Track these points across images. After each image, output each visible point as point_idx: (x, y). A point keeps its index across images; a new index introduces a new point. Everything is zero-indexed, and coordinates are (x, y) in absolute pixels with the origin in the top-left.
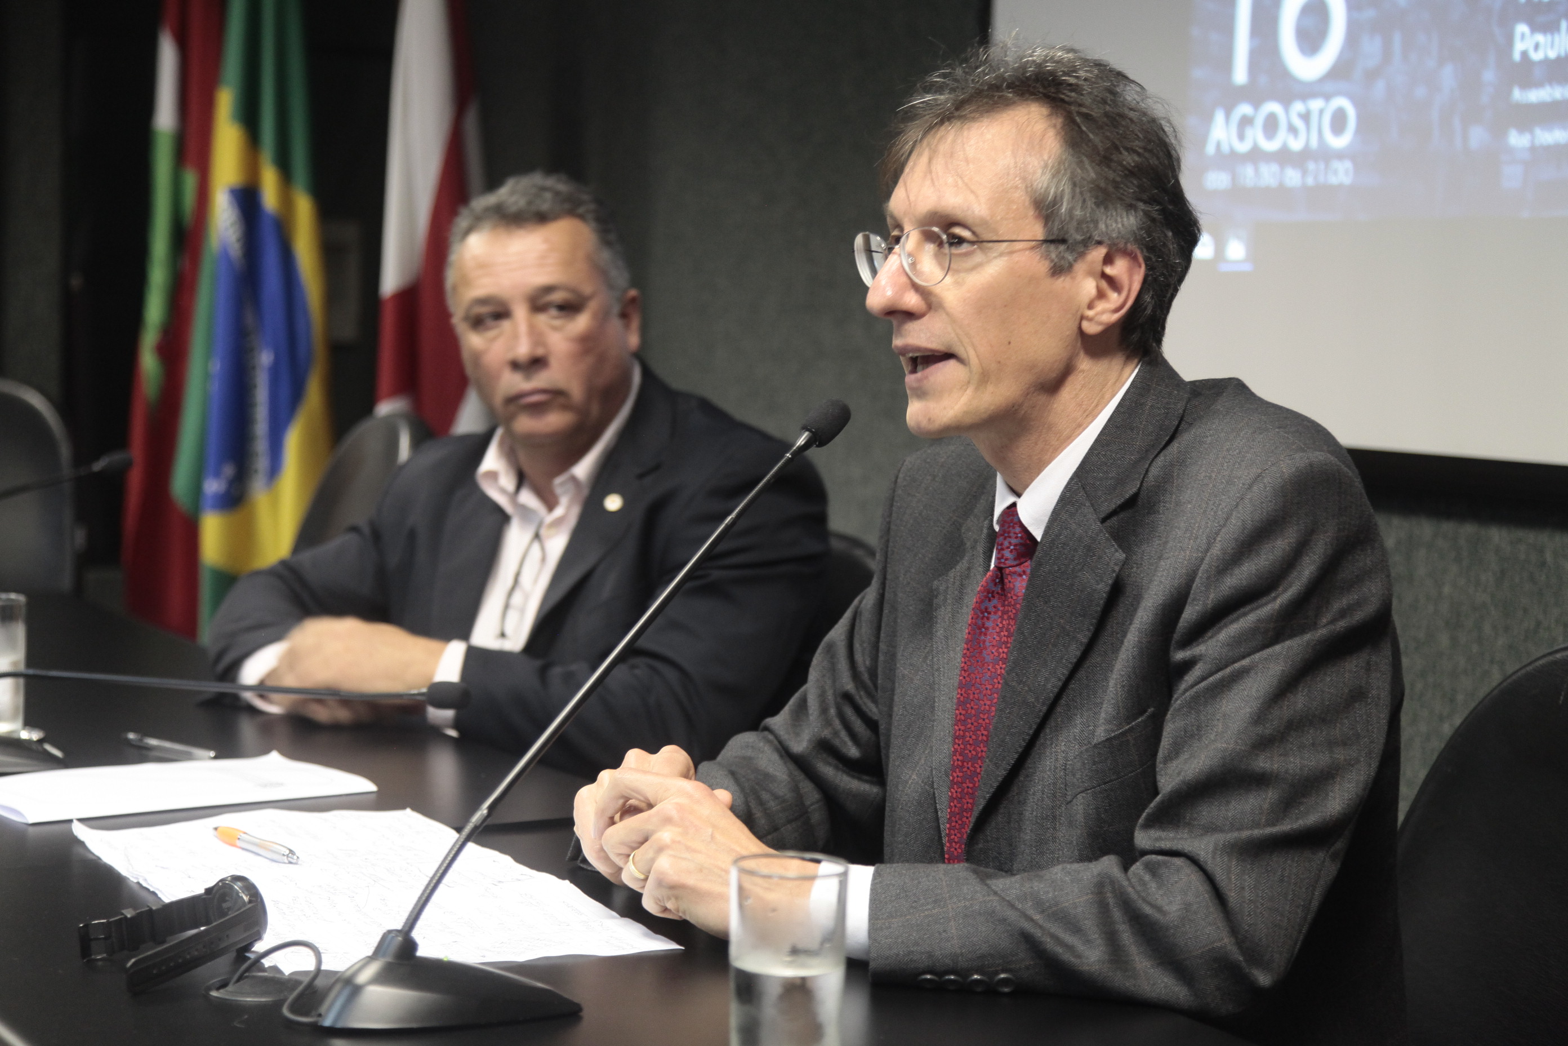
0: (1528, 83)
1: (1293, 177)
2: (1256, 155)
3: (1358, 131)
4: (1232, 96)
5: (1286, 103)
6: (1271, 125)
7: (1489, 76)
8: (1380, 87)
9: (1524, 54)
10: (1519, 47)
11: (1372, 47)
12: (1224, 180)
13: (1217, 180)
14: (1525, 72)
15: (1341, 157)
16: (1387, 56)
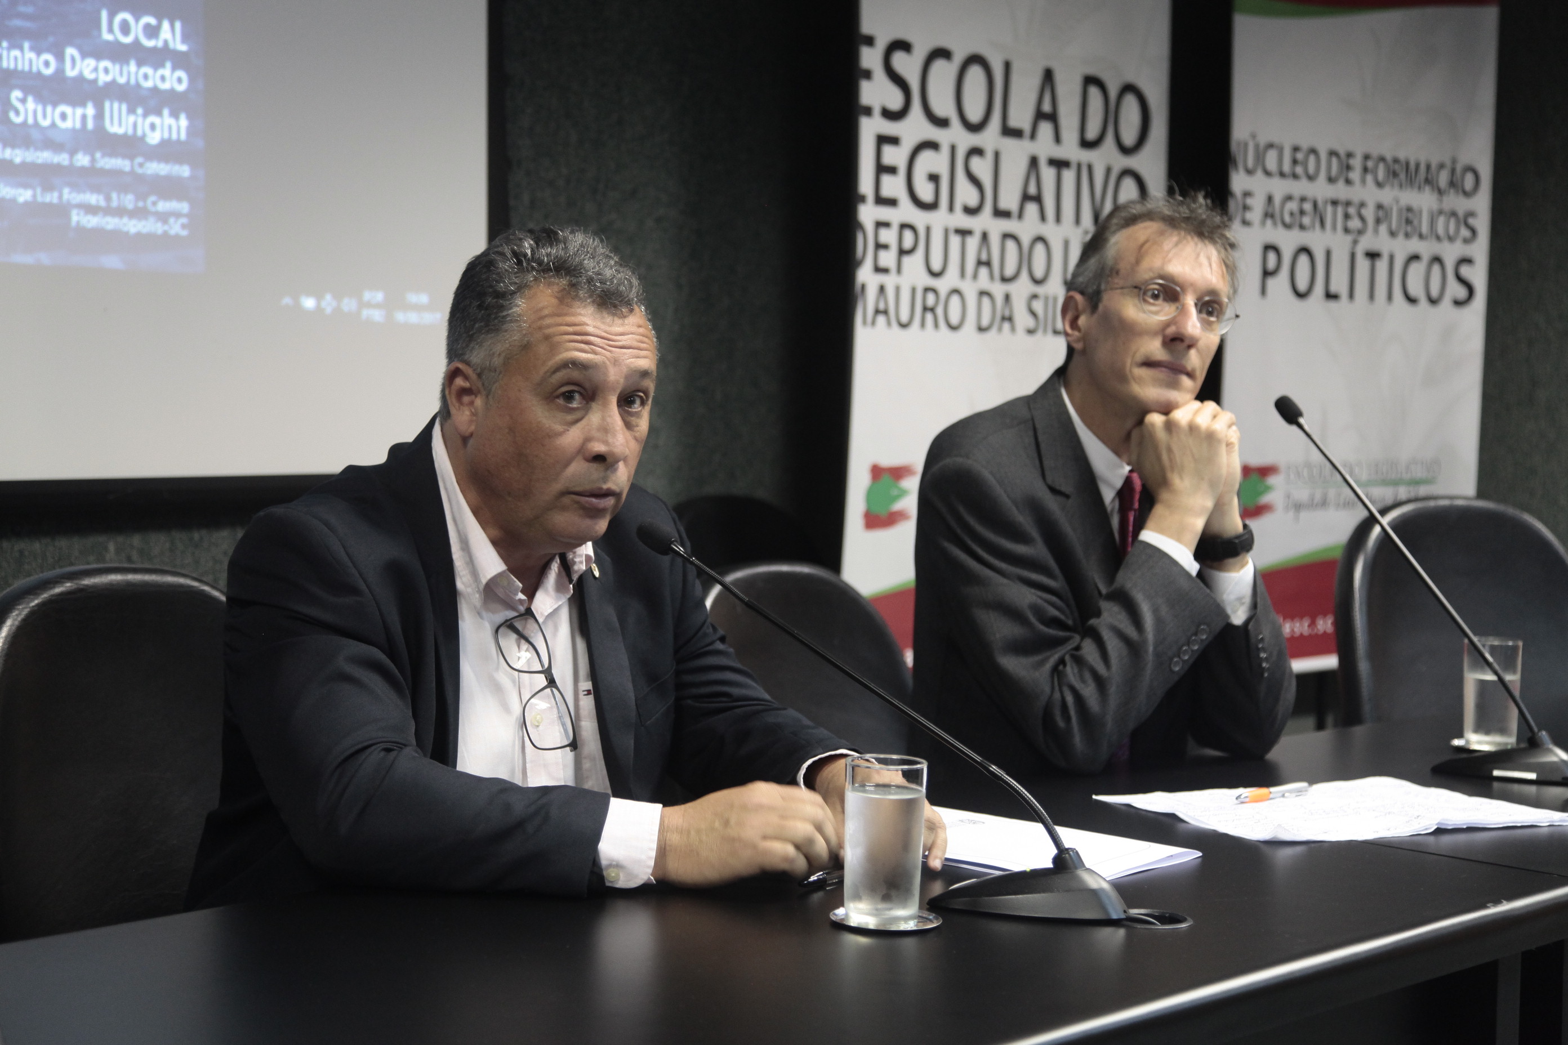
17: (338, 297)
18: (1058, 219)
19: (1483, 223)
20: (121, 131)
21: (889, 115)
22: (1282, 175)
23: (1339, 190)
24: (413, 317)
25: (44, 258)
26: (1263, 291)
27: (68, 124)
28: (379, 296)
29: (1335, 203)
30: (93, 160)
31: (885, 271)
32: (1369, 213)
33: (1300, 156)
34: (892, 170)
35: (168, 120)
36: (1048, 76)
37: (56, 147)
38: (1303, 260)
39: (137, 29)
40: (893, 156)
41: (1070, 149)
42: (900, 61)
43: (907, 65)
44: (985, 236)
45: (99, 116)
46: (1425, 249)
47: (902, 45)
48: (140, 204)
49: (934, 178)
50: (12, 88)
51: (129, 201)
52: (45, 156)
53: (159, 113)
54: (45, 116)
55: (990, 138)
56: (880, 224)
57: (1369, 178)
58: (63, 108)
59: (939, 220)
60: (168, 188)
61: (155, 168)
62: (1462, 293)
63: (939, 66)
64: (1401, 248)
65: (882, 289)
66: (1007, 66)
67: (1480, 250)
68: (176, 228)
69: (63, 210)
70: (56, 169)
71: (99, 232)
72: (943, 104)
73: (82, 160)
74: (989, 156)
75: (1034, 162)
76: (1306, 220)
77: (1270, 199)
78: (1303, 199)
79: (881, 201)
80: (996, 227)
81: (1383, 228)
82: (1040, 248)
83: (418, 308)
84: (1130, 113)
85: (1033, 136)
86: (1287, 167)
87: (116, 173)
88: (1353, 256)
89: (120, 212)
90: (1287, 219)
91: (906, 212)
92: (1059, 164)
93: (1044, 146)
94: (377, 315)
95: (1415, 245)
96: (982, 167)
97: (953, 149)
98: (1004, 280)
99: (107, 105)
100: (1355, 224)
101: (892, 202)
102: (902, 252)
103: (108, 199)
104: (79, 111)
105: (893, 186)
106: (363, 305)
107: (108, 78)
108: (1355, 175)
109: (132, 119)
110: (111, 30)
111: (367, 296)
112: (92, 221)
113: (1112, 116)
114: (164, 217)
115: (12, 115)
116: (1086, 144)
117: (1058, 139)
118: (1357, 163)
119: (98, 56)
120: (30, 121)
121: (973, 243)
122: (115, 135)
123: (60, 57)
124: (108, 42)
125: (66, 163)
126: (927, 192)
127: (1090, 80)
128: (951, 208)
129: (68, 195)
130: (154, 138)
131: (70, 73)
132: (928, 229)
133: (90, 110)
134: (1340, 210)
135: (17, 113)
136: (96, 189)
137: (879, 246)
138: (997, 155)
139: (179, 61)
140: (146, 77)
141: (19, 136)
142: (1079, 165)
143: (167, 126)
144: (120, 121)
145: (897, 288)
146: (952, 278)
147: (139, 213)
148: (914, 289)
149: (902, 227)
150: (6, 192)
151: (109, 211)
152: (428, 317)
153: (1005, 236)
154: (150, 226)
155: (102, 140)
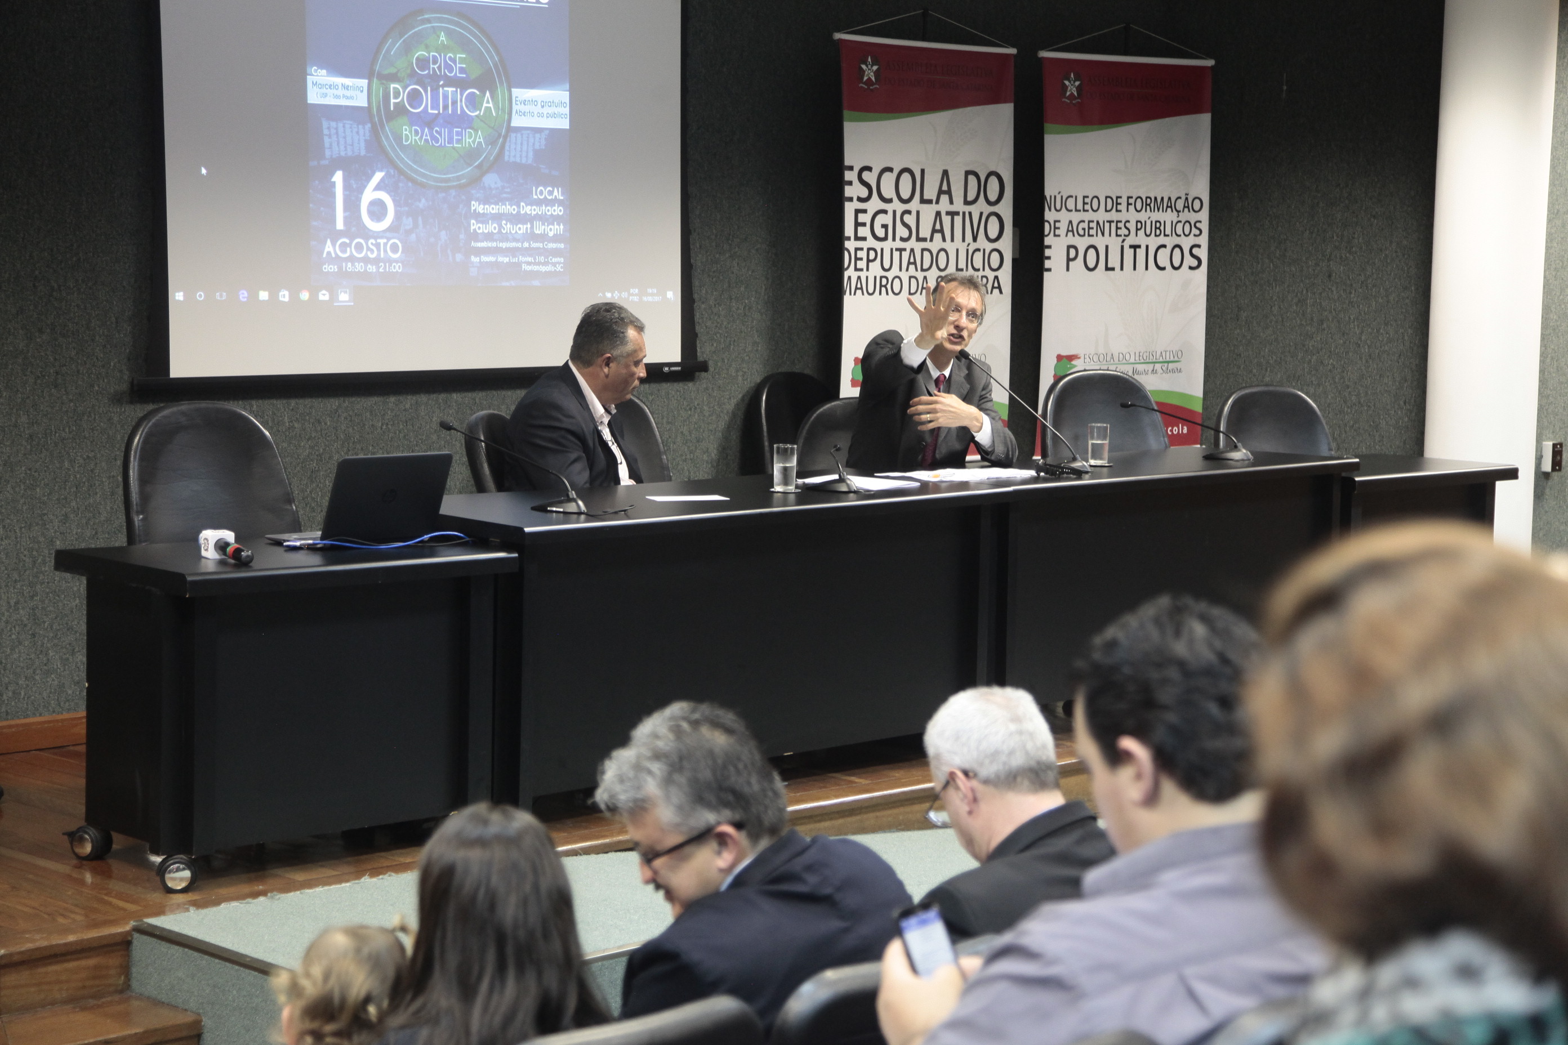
0: (477, 241)
1: (372, 268)
2: (352, 259)
3: (402, 252)
4: (335, 235)
5: (367, 240)
6: (359, 247)
7: (462, 236)
8: (413, 237)
9: (475, 230)
10: (472, 228)
11: (408, 222)
12: (333, 268)
13: (329, 268)
14: (475, 236)
15: (396, 261)
16: (416, 225)
17: (620, 293)
18: (952, 240)
19: (1205, 226)
20: (539, 232)
21: (860, 199)
22: (1076, 210)
23: (1113, 216)
24: (650, 299)
25: (513, 283)
26: (1068, 269)
27: (521, 232)
28: (637, 291)
29: (1110, 222)
30: (530, 244)
31: (861, 270)
32: (1132, 226)
33: (1087, 200)
34: (864, 224)
35: (556, 227)
36: (945, 173)
37: (517, 241)
38: (1092, 251)
39: (545, 193)
40: (862, 218)
41: (959, 206)
42: (866, 175)
43: (870, 177)
44: (912, 250)
45: (532, 227)
46: (1170, 242)
47: (867, 169)
48: (546, 260)
49: (885, 226)
50: (502, 220)
51: (542, 259)
52: (513, 245)
53: (553, 225)
54: (513, 229)
55: (915, 205)
56: (857, 249)
57: (1132, 208)
58: (519, 226)
59: (887, 245)
60: (556, 253)
61: (552, 245)
62: (1195, 263)
63: (887, 175)
64: (1153, 242)
65: (859, 278)
66: (923, 171)
67: (1204, 240)
68: (559, 268)
69: (518, 265)
70: (517, 249)
71: (531, 272)
72: (888, 191)
73: (526, 245)
74: (914, 213)
75: (938, 214)
76: (1093, 232)
77: (1071, 222)
78: (1089, 222)
79: (857, 238)
80: (918, 246)
81: (1141, 233)
82: (942, 254)
83: (652, 295)
84: (993, 185)
85: (937, 202)
86: (1080, 206)
87: (538, 248)
88: (1122, 247)
89: (539, 264)
90: (1081, 232)
91: (871, 242)
92: (952, 214)
93: (944, 205)
94: (636, 299)
95: (1162, 240)
96: (910, 219)
97: (894, 212)
98: (922, 270)
99: (535, 222)
100: (1124, 231)
101: (864, 239)
102: (869, 261)
103: (535, 259)
104: (525, 226)
105: (864, 232)
106: (630, 295)
107: (535, 213)
108: (1123, 207)
109: (543, 227)
110: (536, 194)
111: (632, 291)
112: (529, 268)
113: (982, 188)
114: (554, 264)
115: (502, 230)
116: (967, 203)
117: (951, 202)
118: (1123, 201)
119: (532, 205)
120: (508, 232)
121: (905, 255)
122: (538, 234)
123: (519, 206)
124: (535, 199)
125: (520, 246)
126: (880, 232)
127: (968, 173)
128: (894, 239)
129: (522, 259)
130: (551, 234)
131: (522, 212)
132: (882, 250)
133: (529, 226)
134: (1113, 225)
135: (504, 229)
136: (530, 256)
137: (857, 259)
138: (918, 213)
139: (560, 203)
140: (548, 211)
141: (505, 238)
142: (964, 213)
143: (556, 229)
144: (539, 229)
145: (867, 277)
146: (895, 271)
147: (546, 264)
148: (875, 277)
149: (869, 249)
150: (500, 259)
151: (535, 264)
152: (657, 299)
153: (923, 250)
154: (549, 268)
155: (533, 237)
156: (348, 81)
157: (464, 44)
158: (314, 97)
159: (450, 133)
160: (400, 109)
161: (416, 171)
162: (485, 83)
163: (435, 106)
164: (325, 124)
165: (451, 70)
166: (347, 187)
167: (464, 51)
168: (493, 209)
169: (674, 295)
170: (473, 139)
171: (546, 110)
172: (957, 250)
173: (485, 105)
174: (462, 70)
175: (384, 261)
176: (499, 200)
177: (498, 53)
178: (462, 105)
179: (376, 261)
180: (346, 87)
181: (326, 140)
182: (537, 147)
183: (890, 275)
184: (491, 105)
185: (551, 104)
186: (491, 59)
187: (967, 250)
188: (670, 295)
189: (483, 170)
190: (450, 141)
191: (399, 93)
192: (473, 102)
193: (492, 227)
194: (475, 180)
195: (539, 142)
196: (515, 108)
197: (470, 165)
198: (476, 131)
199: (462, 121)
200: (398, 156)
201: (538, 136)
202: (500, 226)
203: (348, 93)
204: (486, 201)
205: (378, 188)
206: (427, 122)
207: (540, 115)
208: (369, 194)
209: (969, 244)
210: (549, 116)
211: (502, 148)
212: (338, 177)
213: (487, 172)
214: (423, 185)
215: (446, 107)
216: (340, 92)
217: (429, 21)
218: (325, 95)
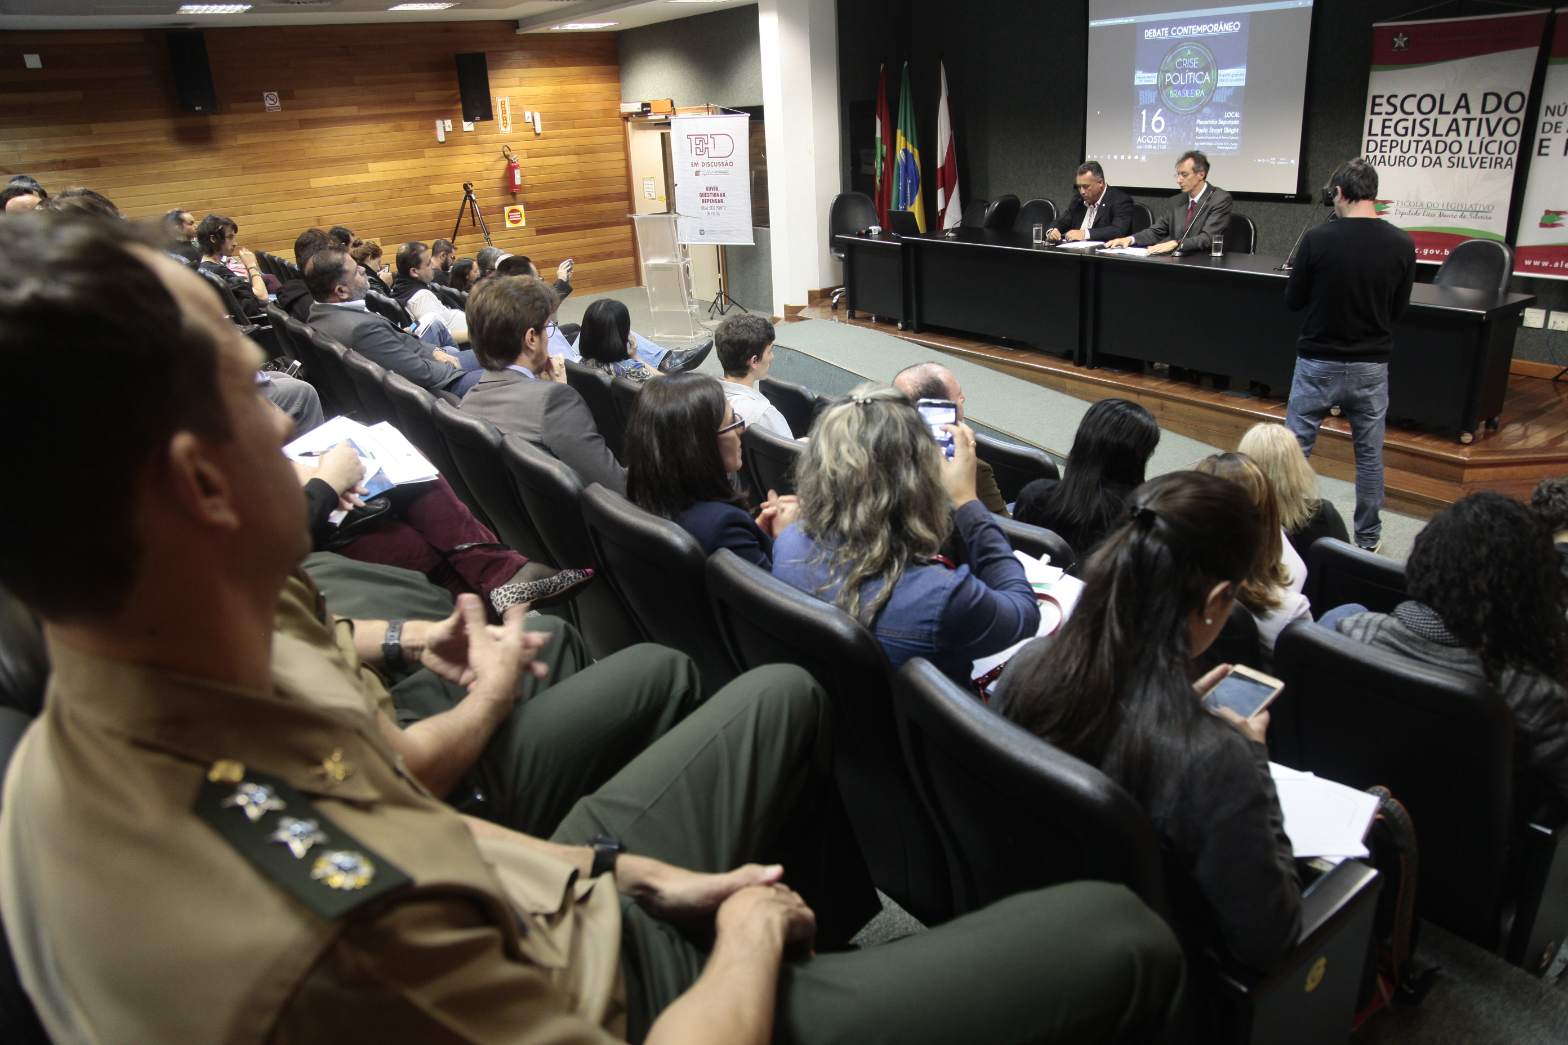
0: (1198, 136)
1: (1154, 147)
2: (1147, 144)
3: (1167, 141)
4: (1142, 135)
5: (1153, 136)
6: (1150, 139)
7: (1191, 134)
8: (1171, 135)
10: (1196, 130)
11: (1170, 129)
12: (1140, 147)
13: (1138, 147)
14: (1198, 134)
15: (1164, 145)
16: (1173, 130)
17: (1266, 159)
18: (1467, 134)
20: (1227, 132)
21: (1387, 113)
24: (1281, 163)
27: (1218, 132)
28: (1274, 159)
30: (1222, 138)
31: (1385, 152)
36: (1464, 96)
37: (1216, 136)
39: (1231, 115)
41: (1476, 115)
42: (1392, 100)
43: (1397, 102)
44: (1428, 142)
47: (1396, 96)
48: (1229, 144)
49: (1406, 129)
50: (1210, 127)
51: (1227, 144)
52: (1214, 138)
53: (1234, 128)
54: (1214, 131)
55: (1433, 115)
56: (1382, 141)
58: (1217, 129)
59: (1406, 140)
60: (1234, 141)
61: (1232, 138)
63: (1410, 99)
65: (1383, 156)
66: (1442, 96)
68: (1235, 148)
69: (1216, 146)
70: (1216, 139)
72: (1411, 108)
73: (1220, 138)
74: (1432, 120)
75: (1455, 120)
79: (1383, 134)
80: (1433, 140)
82: (1457, 144)
83: (1282, 161)
84: (1515, 100)
85: (1456, 113)
87: (1226, 139)
89: (1226, 146)
91: (1394, 137)
92: (1469, 120)
93: (1461, 115)
94: (1273, 163)
96: (1429, 125)
97: (1415, 120)
98: (1436, 153)
99: (1225, 128)
101: (1389, 135)
102: (1391, 147)
103: (1224, 144)
104: (1220, 130)
105: (1389, 131)
106: (1271, 161)
107: (1225, 124)
109: (1229, 130)
110: (1227, 115)
111: (1271, 158)
112: (1221, 148)
113: (1503, 103)
114: (1233, 146)
116: (1486, 113)
117: (1470, 113)
119: (1224, 120)
120: (1212, 132)
123: (1218, 121)
124: (1226, 117)
126: (1403, 132)
127: (1488, 94)
129: (1218, 144)
130: (1232, 133)
131: (1219, 124)
132: (1402, 142)
133: (1222, 129)
136: (1222, 142)
137: (1382, 146)
138: (1436, 121)
139: (1238, 119)
140: (1232, 123)
141: (1211, 135)
142: (1481, 120)
143: (1236, 130)
144: (1227, 130)
145: (1390, 157)
146: (1412, 152)
147: (1229, 146)
148: (1396, 157)
149: (1392, 141)
150: (1208, 144)
151: (1223, 146)
152: (1285, 163)
153: (1438, 142)
154: (1231, 148)
155: (1223, 134)
156: (1150, 75)
157: (1197, 53)
158: (1137, 82)
159: (1190, 91)
160: (1170, 83)
161: (1174, 108)
162: (1206, 69)
163: (1184, 80)
164: (1140, 92)
165: (1191, 65)
166: (1147, 116)
167: (1197, 56)
168: (1206, 123)
169: (1295, 162)
170: (1198, 93)
171: (1234, 78)
172: (1471, 142)
173: (1206, 78)
174: (1196, 65)
175: (1159, 144)
176: (1208, 118)
177: (1213, 56)
178: (1195, 79)
179: (1156, 145)
180: (1149, 77)
181: (1141, 98)
182: (1228, 95)
183: (1407, 156)
184: (1208, 78)
185: (1237, 75)
186: (1210, 58)
187: (1482, 143)
188: (1292, 161)
189: (1203, 106)
190: (1189, 95)
191: (1169, 77)
192: (1200, 78)
193: (1205, 130)
194: (1199, 111)
195: (1229, 93)
196: (1219, 78)
197: (1196, 105)
198: (1201, 90)
199: (1196, 86)
200: (1167, 103)
201: (1229, 90)
202: (1209, 130)
203: (1149, 79)
204: (1203, 119)
205: (1159, 116)
206: (1180, 88)
207: (1231, 80)
208: (1156, 118)
209: (1483, 138)
210: (1235, 80)
211: (1212, 96)
212: (1144, 112)
213: (1205, 106)
214: (1177, 114)
215: (1188, 81)
216: (1147, 79)
217: (1183, 46)
218: (1141, 81)
